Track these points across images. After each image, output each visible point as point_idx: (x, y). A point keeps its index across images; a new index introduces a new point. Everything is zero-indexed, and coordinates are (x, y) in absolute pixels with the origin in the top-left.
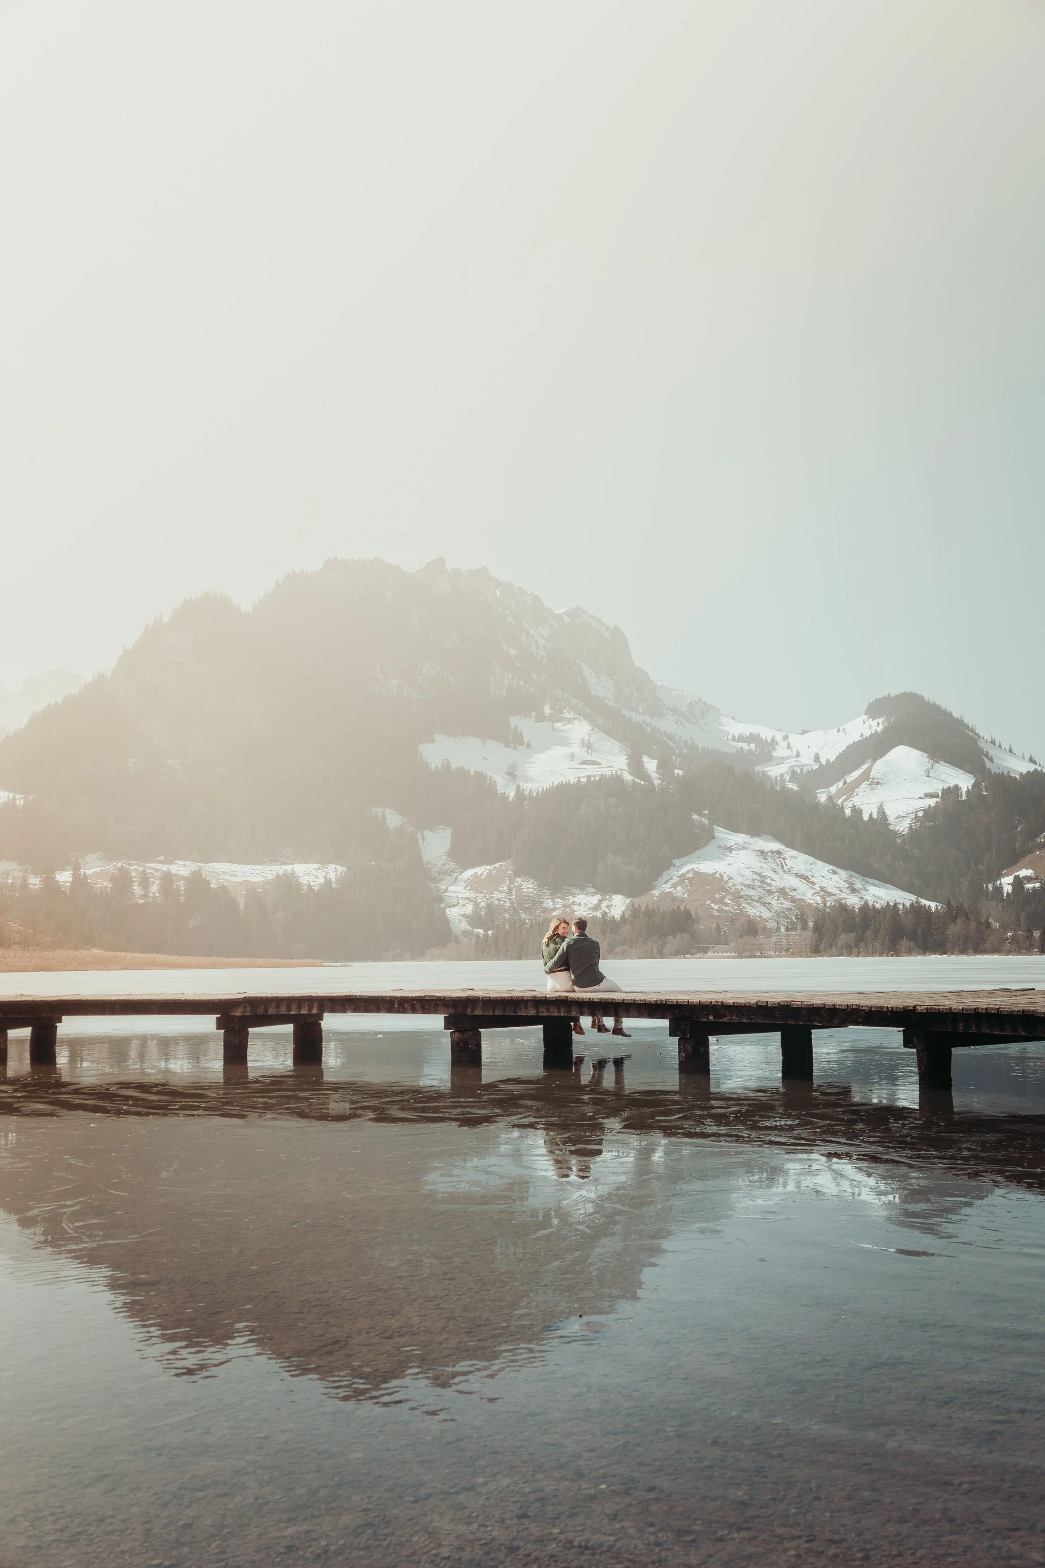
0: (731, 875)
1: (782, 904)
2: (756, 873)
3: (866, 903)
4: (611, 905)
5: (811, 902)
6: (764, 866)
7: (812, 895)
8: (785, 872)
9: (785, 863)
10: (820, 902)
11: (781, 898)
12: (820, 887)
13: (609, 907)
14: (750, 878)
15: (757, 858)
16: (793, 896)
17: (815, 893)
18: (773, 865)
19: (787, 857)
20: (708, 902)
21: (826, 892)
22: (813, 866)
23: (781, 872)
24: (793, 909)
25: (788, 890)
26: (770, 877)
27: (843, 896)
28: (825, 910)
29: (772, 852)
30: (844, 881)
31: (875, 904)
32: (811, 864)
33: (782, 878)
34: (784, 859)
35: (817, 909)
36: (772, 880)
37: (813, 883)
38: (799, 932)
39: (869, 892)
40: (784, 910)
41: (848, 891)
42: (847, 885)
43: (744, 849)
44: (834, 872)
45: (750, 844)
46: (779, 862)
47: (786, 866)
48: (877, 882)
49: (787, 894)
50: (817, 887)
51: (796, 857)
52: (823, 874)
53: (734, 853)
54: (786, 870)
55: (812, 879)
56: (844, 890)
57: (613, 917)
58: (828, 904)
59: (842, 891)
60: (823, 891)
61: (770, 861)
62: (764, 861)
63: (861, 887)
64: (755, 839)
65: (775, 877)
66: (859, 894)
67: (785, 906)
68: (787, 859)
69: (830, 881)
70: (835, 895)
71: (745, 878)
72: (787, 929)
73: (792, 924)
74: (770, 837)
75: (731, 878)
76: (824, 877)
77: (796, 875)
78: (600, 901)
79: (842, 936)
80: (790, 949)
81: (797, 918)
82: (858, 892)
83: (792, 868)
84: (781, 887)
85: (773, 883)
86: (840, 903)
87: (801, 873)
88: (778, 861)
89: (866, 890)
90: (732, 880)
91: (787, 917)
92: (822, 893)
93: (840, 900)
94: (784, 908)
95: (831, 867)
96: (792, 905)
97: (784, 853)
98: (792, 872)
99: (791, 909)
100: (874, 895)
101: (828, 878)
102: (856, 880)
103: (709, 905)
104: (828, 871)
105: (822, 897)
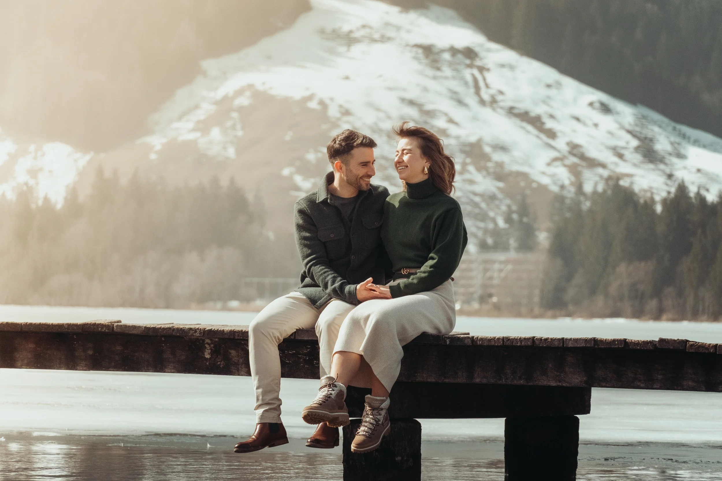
0: (347, 106)
1: (471, 182)
2: (412, 103)
3: (682, 189)
4: (41, 170)
5: (545, 180)
6: (432, 85)
7: (549, 164)
8: (482, 102)
9: (484, 79)
10: (567, 182)
11: (471, 168)
12: (568, 144)
13: (33, 173)
14: (394, 113)
15: (416, 66)
16: (500, 165)
17: (555, 159)
18: (455, 85)
19: (490, 65)
20: (286, 172)
21: (583, 157)
22: (553, 92)
23: (471, 100)
24: (500, 195)
25: (487, 149)
26: (446, 114)
27: (623, 168)
28: (578, 204)
29: (453, 51)
30: (629, 132)
31: (703, 192)
32: (549, 86)
33: (475, 119)
34: (482, 69)
35: (560, 199)
36: (451, 121)
37: (551, 134)
38: (512, 254)
39: (687, 163)
40: (477, 199)
41: (638, 158)
42: (635, 143)
43: (384, 39)
44: (606, 109)
45: (398, 28)
46: (469, 79)
47: (487, 86)
48: (708, 137)
49: (486, 157)
50: (561, 144)
51: (512, 67)
52: (577, 112)
53: (357, 49)
54: (486, 97)
55: (549, 124)
56: (628, 154)
57: (46, 200)
58: (588, 188)
59: (621, 156)
60: (575, 155)
61: (447, 72)
62: (430, 72)
63: (669, 148)
64: (412, 16)
65: (457, 113)
66: (662, 166)
67: (479, 188)
68: (488, 70)
69: (593, 131)
70: (603, 166)
71: (382, 115)
72: (483, 246)
73: (496, 233)
74: (451, 13)
75: (347, 113)
76: (578, 119)
77: (511, 112)
78: (13, 158)
79: (622, 268)
80: (490, 296)
81: (508, 220)
82: (662, 160)
83: (501, 93)
84: (473, 139)
85: (453, 130)
86: (617, 188)
87: (522, 106)
88: (467, 74)
89: (681, 156)
90: (350, 118)
91: (483, 217)
92: (574, 160)
93: (618, 179)
94: (475, 194)
95: (598, 96)
96: (499, 188)
97: (482, 54)
98: (502, 104)
99: (492, 198)
100: (699, 171)
101: (590, 123)
102: (656, 129)
103: (290, 178)
104: (591, 104)
105: (574, 170)
